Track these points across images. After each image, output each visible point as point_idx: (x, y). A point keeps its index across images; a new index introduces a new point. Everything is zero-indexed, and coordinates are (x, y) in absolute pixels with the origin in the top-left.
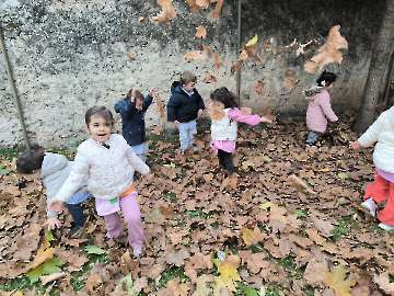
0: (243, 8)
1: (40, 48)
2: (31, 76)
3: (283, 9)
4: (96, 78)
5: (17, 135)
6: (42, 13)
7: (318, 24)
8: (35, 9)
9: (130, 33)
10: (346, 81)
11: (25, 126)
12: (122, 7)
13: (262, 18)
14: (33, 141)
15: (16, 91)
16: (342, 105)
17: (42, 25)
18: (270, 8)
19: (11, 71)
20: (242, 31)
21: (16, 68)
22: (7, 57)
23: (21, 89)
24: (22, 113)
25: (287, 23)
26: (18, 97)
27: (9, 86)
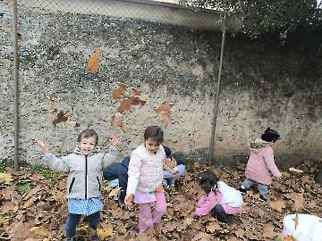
0: (223, 67)
1: (47, 79)
2: (35, 101)
3: (256, 72)
4: (91, 109)
5: (8, 151)
6: (57, 53)
7: (284, 87)
8: (51, 49)
9: (127, 76)
10: (306, 135)
11: (18, 143)
12: (124, 56)
13: (238, 76)
14: (22, 158)
15: (18, 113)
16: (303, 155)
17: (54, 62)
18: (244, 69)
19: (18, 96)
20: (220, 85)
21: (23, 94)
22: (18, 83)
23: (23, 111)
24: (18, 131)
25: (258, 83)
26: (18, 118)
27: (12, 108)
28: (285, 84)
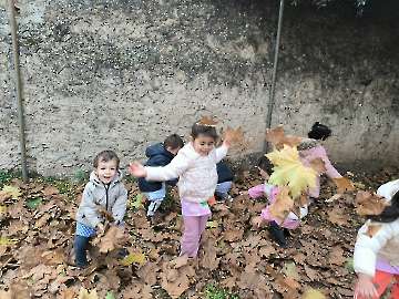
0: (280, 48)
1: (56, 67)
2: (42, 96)
3: (324, 53)
4: (113, 105)
5: (14, 159)
6: (66, 33)
7: (360, 73)
8: (59, 27)
9: (157, 61)
10: (386, 135)
11: (25, 150)
12: (153, 35)
13: (300, 59)
14: (32, 167)
15: (23, 111)
17: (63, 44)
18: (309, 49)
19: (21, 88)
20: (277, 71)
21: (27, 87)
22: (19, 74)
23: (28, 109)
24: (25, 135)
25: (327, 68)
26: (23, 117)
27: (15, 105)
28: (362, 68)
